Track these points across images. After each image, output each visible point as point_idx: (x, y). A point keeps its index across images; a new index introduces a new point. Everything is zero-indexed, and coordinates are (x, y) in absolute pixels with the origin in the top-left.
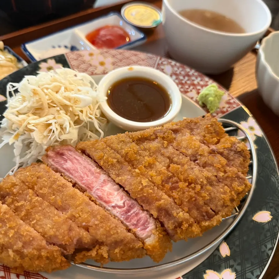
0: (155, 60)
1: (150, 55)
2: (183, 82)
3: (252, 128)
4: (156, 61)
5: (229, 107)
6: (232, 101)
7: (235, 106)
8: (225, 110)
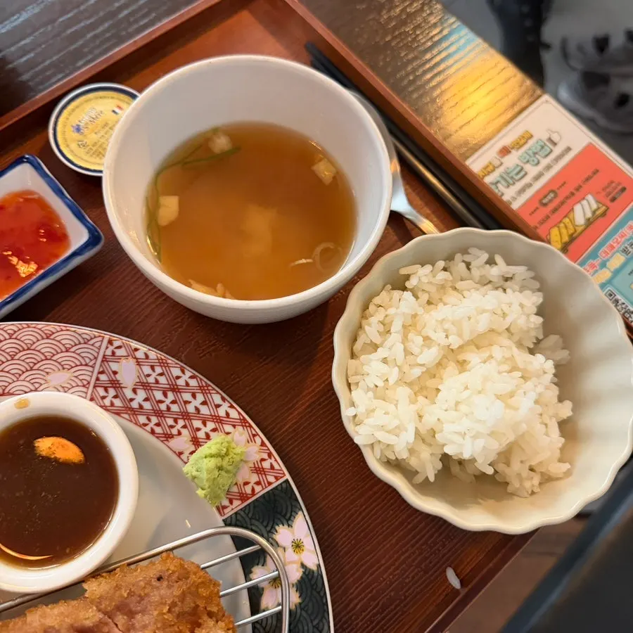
0: (97, 345)
1: (86, 331)
2: (163, 407)
3: (298, 546)
4: (99, 348)
5: (258, 483)
6: (266, 465)
7: (271, 479)
8: (248, 489)
